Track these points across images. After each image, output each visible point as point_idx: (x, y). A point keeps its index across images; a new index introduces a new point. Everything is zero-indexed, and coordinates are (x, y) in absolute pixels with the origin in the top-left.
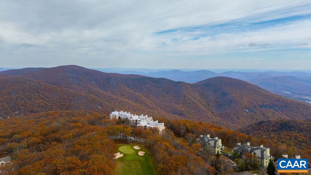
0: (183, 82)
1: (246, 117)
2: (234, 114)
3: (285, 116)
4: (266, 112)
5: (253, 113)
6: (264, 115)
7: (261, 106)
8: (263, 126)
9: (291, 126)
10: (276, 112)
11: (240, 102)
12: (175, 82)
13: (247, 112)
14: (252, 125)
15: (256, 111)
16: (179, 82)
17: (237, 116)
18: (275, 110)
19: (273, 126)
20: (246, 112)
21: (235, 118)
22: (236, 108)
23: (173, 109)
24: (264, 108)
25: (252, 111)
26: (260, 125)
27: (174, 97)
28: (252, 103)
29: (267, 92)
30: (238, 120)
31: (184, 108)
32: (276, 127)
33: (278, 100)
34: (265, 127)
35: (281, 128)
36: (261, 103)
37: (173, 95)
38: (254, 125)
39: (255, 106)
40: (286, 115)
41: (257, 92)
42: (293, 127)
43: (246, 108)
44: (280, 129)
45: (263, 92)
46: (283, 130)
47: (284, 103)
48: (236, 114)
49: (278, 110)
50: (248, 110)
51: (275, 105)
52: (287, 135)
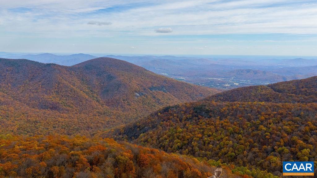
0: (54, 65)
1: (137, 102)
2: (124, 100)
3: (173, 97)
4: (156, 94)
5: (144, 97)
6: (154, 97)
7: (150, 88)
8: (171, 114)
9: (207, 110)
10: (165, 94)
11: (130, 86)
12: (43, 64)
13: (138, 96)
15: (147, 94)
16: (49, 65)
17: (128, 102)
18: (164, 91)
19: (185, 112)
20: (136, 96)
21: (126, 105)
22: (126, 93)
23: (40, 101)
24: (154, 91)
25: (142, 94)
27: (42, 84)
28: (142, 86)
30: (128, 107)
31: (58, 99)
32: (189, 114)
33: (165, 81)
34: (175, 115)
35: (196, 114)
36: (150, 85)
37: (40, 82)
38: (159, 114)
39: (145, 89)
40: (174, 95)
41: (145, 74)
42: (211, 111)
43: (136, 92)
44: (196, 116)
45: (150, 74)
46: (200, 116)
47: (171, 83)
48: (126, 100)
49: (166, 91)
50: (139, 94)
51: (163, 87)
52: (208, 124)
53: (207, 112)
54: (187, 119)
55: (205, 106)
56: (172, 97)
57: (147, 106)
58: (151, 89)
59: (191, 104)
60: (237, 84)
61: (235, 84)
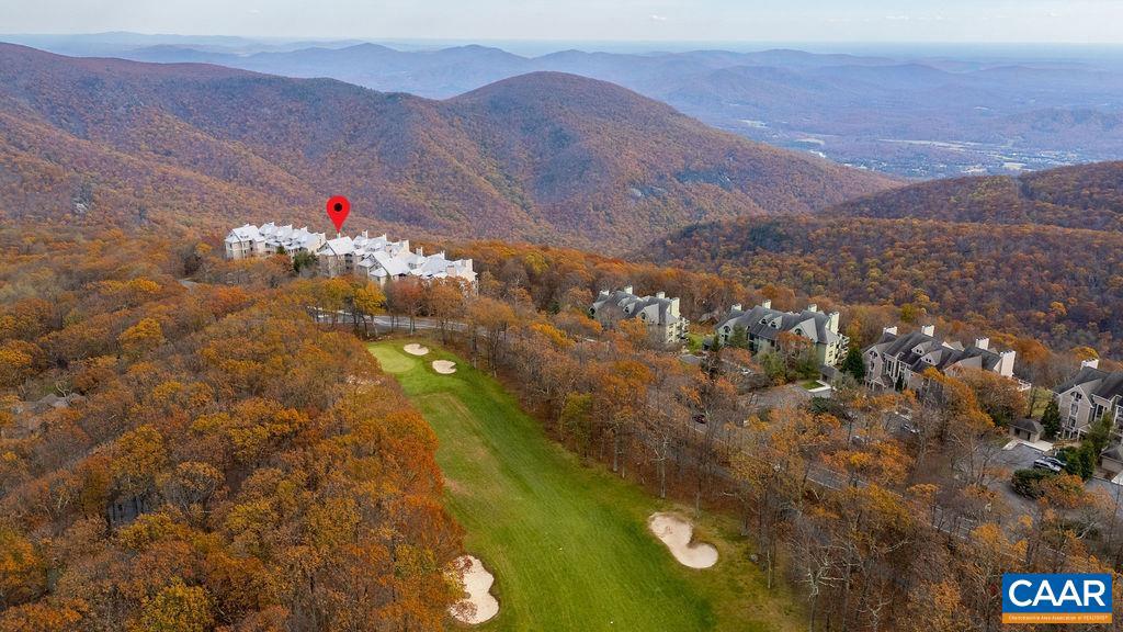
0: (408, 96)
1: (634, 215)
2: (596, 208)
3: (752, 203)
4: (697, 194)
5: (654, 200)
6: (689, 203)
7: (679, 173)
8: (696, 243)
9: (780, 235)
10: (727, 193)
11: (616, 165)
12: (376, 94)
13: (638, 198)
14: (663, 242)
15: (666, 194)
16: (393, 96)
17: (607, 214)
18: (722, 186)
19: (730, 238)
20: (634, 197)
21: (601, 222)
22: (603, 186)
23: (380, 200)
24: (689, 183)
25: (652, 191)
26: (687, 239)
27: (380, 154)
28: (652, 167)
29: (699, 124)
30: (609, 227)
31: (422, 195)
32: (737, 242)
33: (731, 153)
34: (703, 244)
35: (751, 243)
36: (679, 165)
37: (373, 145)
38: (669, 242)
39: (661, 177)
40: (755, 200)
41: (669, 128)
42: (787, 237)
43: (633, 183)
44: (749, 248)
45: (686, 126)
46: (759, 249)
47: (750, 160)
48: (604, 208)
49: (732, 186)
50: (641, 190)
51: (721, 170)
52: (769, 265)
53: (779, 239)
54: (729, 255)
55: (778, 224)
56: (747, 204)
57: (661, 229)
58: (680, 177)
59: (752, 219)
60: (1017, 167)
61: (1007, 165)
